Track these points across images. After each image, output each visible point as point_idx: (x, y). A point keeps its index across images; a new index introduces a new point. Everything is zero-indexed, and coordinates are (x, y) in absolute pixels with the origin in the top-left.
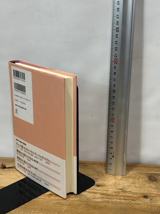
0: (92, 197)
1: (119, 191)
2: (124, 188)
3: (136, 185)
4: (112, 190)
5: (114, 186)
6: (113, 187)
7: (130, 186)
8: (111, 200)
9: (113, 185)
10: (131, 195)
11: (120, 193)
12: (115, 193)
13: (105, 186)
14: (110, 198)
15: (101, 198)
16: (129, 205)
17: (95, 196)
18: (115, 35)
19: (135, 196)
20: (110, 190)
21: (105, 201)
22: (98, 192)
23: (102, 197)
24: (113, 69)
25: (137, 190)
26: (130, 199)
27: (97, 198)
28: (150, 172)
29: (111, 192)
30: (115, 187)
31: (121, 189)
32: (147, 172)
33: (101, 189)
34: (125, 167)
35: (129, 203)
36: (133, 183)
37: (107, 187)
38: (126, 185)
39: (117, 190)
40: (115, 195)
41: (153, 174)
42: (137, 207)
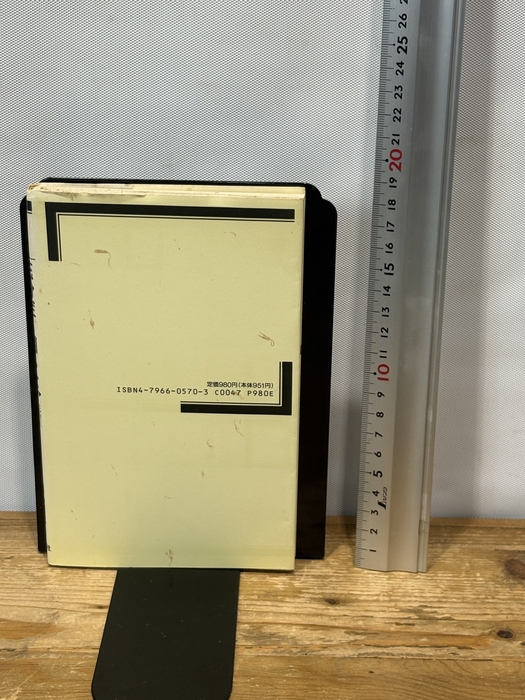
0: (318, 643)
1: (409, 618)
2: (426, 607)
3: (464, 594)
4: (382, 615)
5: (391, 601)
6: (388, 605)
7: (444, 597)
8: (385, 650)
9: (386, 599)
10: (454, 629)
11: (413, 625)
14: (382, 643)
16: (451, 665)
18: (392, 63)
19: (466, 633)
21: (367, 654)
24: (385, 188)
29: (383, 621)
32: (498, 547)
35: (453, 657)
40: (398, 632)
41: (519, 552)
42: (480, 670)
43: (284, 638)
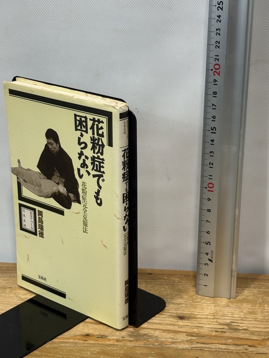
0: (170, 340)
1: (223, 328)
2: (234, 322)
5: (214, 318)
6: (212, 320)
7: (245, 318)
8: (207, 346)
9: (212, 317)
10: (248, 336)
11: (225, 332)
12: (216, 331)
13: (196, 318)
14: (206, 341)
15: (187, 341)
17: (175, 338)
18: (215, 16)
19: (255, 338)
20: (205, 326)
21: (197, 347)
22: (182, 330)
23: (190, 340)
24: (211, 85)
25: (260, 327)
26: (246, 343)
27: (180, 342)
29: (208, 329)
30: (215, 320)
31: (227, 325)
33: (188, 324)
34: (234, 280)
35: (245, 351)
36: (250, 313)
37: (199, 320)
38: (236, 316)
39: (219, 327)
40: (216, 336)
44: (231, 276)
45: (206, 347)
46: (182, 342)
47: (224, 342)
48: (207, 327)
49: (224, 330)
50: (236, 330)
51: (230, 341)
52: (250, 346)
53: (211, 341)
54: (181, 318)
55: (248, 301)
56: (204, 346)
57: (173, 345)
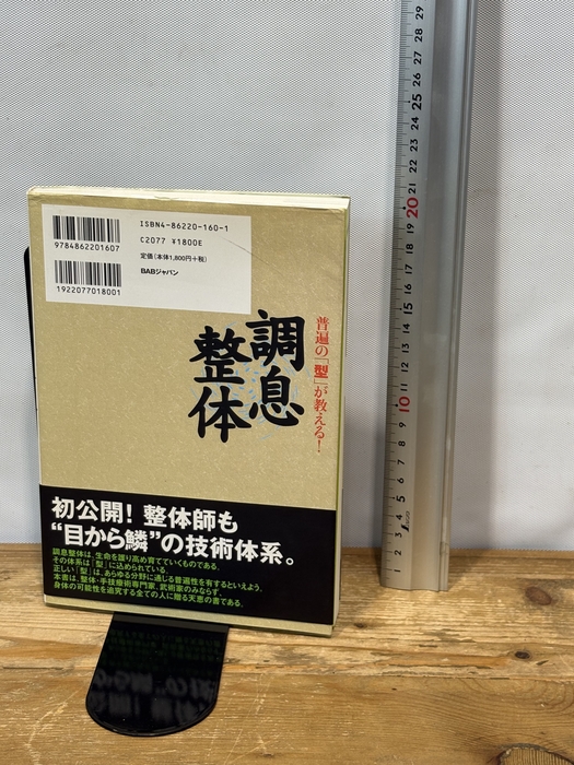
0: (346, 663)
1: (433, 640)
2: (449, 630)
3: (486, 619)
4: (407, 637)
5: (416, 625)
6: (413, 628)
7: (466, 622)
8: (408, 670)
9: (412, 623)
10: (474, 651)
11: (436, 646)
12: (421, 646)
13: (384, 625)
14: (406, 663)
15: (374, 663)
16: (470, 682)
17: (355, 659)
19: (486, 654)
20: (402, 637)
21: (391, 673)
22: (363, 646)
23: (380, 661)
24: (403, 233)
25: (492, 636)
26: (472, 663)
27: (364, 665)
28: (528, 576)
29: (407, 643)
30: (417, 628)
31: (438, 634)
32: (519, 576)
33: (373, 636)
34: (446, 560)
35: (471, 675)
36: (475, 614)
37: (391, 628)
38: (452, 619)
39: (425, 638)
40: (422, 653)
41: (540, 580)
42: (496, 687)
43: (313, 658)
44: (441, 554)
45: (406, 672)
46: (367, 665)
47: (435, 662)
48: (405, 640)
49: (434, 644)
50: (454, 642)
51: (446, 660)
52: (479, 668)
53: (416, 662)
54: (361, 626)
55: (469, 595)
56: (403, 670)
57: (352, 671)
